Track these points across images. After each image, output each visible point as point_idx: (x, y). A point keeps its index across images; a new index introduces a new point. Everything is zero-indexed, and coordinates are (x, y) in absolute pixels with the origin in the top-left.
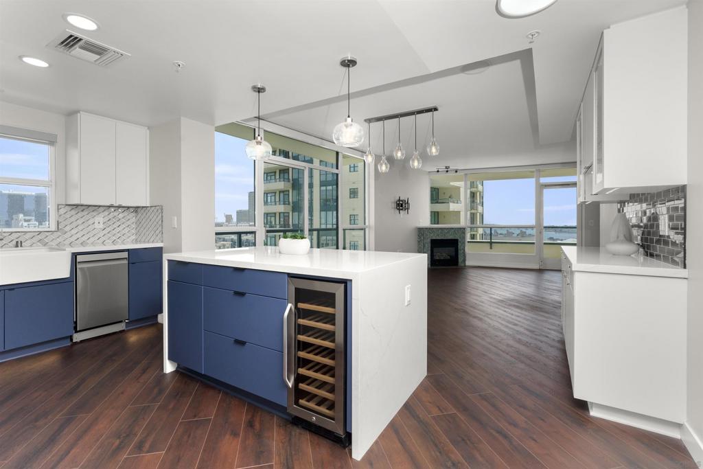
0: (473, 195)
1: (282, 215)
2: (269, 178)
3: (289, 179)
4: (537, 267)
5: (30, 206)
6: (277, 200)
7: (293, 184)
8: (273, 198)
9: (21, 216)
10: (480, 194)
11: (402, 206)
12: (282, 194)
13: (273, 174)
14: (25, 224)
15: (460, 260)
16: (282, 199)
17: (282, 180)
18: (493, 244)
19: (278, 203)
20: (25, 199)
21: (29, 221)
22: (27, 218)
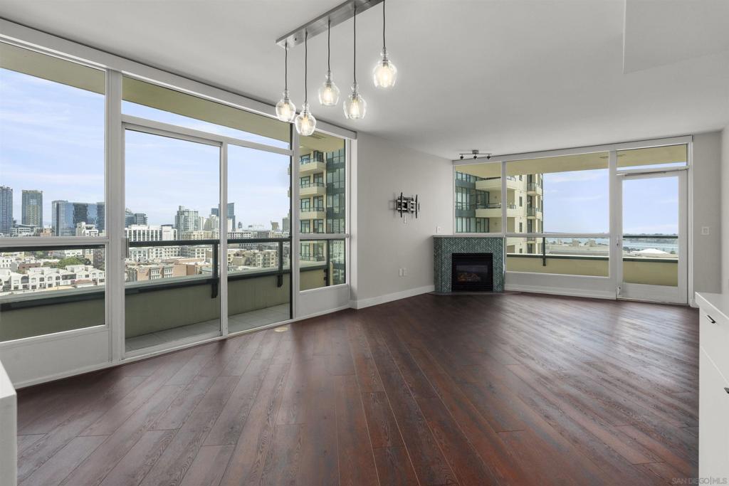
0: (530, 199)
1: (316, 222)
2: (303, 183)
3: (323, 183)
4: (612, 296)
5: (92, 214)
6: (312, 206)
7: (327, 189)
8: (308, 204)
9: (84, 224)
10: (539, 198)
11: (406, 206)
12: (316, 200)
13: (308, 179)
14: (87, 231)
15: (496, 282)
16: (316, 206)
17: (316, 184)
18: (547, 259)
19: (312, 209)
20: (88, 208)
21: (90, 228)
22: (89, 226)
